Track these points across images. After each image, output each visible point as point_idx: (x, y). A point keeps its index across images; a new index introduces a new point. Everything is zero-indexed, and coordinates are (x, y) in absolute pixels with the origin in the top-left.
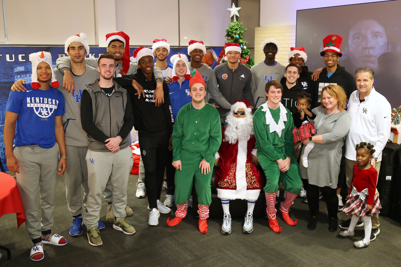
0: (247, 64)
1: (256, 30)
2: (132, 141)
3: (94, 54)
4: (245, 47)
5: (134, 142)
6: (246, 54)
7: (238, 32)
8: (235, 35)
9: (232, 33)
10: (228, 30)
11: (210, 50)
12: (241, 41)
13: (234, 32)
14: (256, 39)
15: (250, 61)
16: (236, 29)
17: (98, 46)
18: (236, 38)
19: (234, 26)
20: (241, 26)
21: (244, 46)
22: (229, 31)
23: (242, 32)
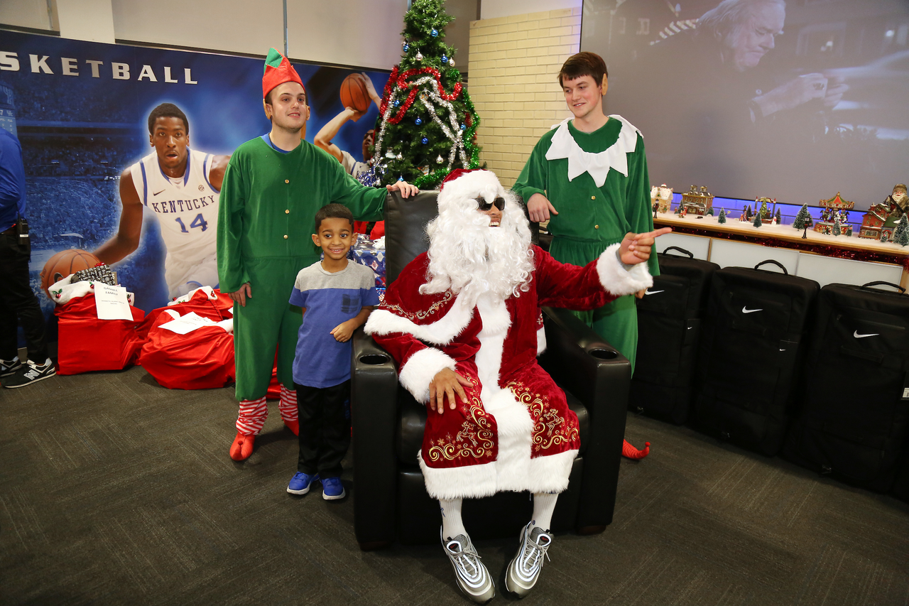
0: (457, 102)
1: (471, 26)
2: (170, 296)
3: (45, 58)
4: (451, 61)
5: (174, 300)
6: (454, 79)
7: (436, 23)
8: (430, 28)
9: (422, 23)
10: (411, 15)
11: (360, 76)
12: (442, 45)
13: (427, 20)
14: (471, 50)
15: (463, 98)
16: (431, 15)
17: (58, 33)
18: (431, 36)
19: (427, 6)
20: (442, 9)
21: (449, 58)
22: (414, 18)
23: (445, 23)
